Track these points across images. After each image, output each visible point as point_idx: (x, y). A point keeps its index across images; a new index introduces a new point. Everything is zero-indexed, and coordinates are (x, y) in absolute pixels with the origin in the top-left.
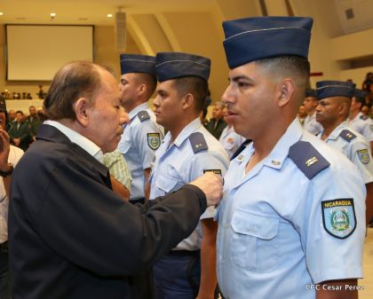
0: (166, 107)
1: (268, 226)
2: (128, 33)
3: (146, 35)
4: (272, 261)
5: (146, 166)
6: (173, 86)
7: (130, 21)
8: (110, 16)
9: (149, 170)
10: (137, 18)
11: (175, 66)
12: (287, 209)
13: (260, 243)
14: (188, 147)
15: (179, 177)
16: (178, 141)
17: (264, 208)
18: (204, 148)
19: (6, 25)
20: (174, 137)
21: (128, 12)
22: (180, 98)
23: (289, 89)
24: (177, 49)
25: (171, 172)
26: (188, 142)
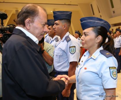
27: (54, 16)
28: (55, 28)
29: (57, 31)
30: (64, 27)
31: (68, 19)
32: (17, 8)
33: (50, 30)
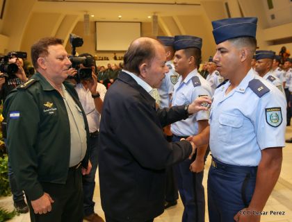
0: (180, 63)
1: (237, 121)
2: (159, 26)
3: (168, 28)
5: (169, 93)
6: (183, 53)
7: (160, 20)
9: (171, 94)
10: (163, 18)
12: (248, 112)
13: (234, 129)
14: (191, 83)
15: (186, 99)
16: (186, 81)
17: (236, 112)
18: (199, 84)
19: (95, 22)
20: (184, 78)
21: (159, 15)
22: (187, 58)
23: (246, 53)
24: (184, 33)
25: (182, 96)
26: (191, 81)
27: (214, 33)
28: (217, 59)
29: (224, 66)
30: (241, 56)
32: (87, 12)
33: (180, 60)
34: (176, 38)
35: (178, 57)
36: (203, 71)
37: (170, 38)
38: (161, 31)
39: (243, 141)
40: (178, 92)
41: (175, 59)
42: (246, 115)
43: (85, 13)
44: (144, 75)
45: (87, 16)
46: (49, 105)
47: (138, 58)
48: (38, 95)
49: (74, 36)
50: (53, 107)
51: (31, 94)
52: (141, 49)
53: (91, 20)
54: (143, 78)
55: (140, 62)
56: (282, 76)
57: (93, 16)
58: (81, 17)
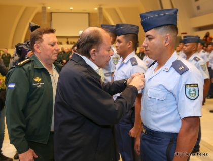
0: (121, 47)
1: (162, 95)
2: (104, 17)
3: (111, 17)
4: (164, 109)
5: (112, 71)
6: (124, 38)
7: (104, 11)
8: (96, 9)
9: (113, 73)
11: (124, 30)
12: (171, 87)
13: (159, 102)
14: (130, 64)
15: (126, 76)
16: (125, 61)
17: (161, 87)
18: (136, 64)
19: (51, 13)
20: (124, 59)
21: (104, 8)
22: (127, 43)
23: (169, 39)
24: (124, 22)
25: (122, 74)
26: (130, 61)
30: (165, 41)
31: (171, 25)
32: (44, 4)
33: (121, 44)
34: (118, 26)
35: (119, 41)
36: (140, 53)
37: (112, 26)
38: (105, 20)
39: (167, 111)
40: (119, 71)
41: (117, 44)
42: (169, 89)
43: (43, 5)
44: (93, 58)
45: (44, 8)
46: (38, 79)
47: (89, 44)
48: (30, 71)
49: (33, 24)
50: (41, 81)
51: (25, 70)
52: (91, 37)
53: (47, 11)
54: (93, 61)
55: (91, 47)
56: (206, 57)
57: (49, 8)
58: (39, 9)
